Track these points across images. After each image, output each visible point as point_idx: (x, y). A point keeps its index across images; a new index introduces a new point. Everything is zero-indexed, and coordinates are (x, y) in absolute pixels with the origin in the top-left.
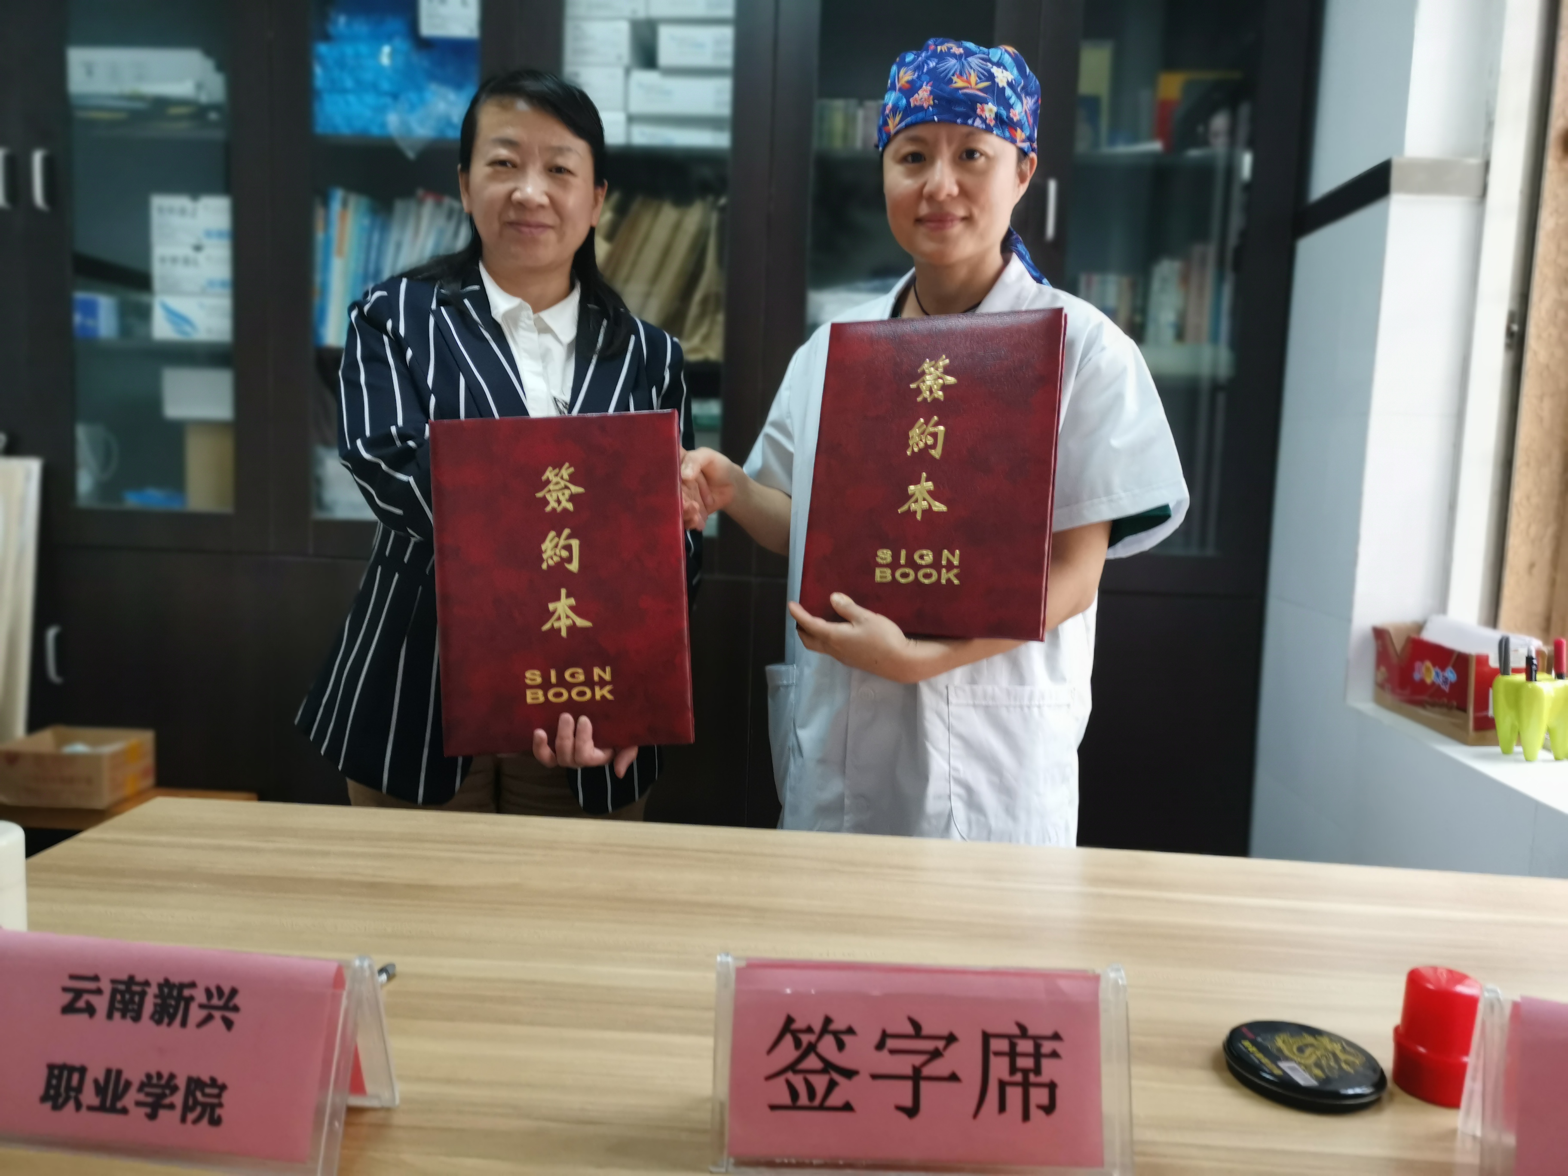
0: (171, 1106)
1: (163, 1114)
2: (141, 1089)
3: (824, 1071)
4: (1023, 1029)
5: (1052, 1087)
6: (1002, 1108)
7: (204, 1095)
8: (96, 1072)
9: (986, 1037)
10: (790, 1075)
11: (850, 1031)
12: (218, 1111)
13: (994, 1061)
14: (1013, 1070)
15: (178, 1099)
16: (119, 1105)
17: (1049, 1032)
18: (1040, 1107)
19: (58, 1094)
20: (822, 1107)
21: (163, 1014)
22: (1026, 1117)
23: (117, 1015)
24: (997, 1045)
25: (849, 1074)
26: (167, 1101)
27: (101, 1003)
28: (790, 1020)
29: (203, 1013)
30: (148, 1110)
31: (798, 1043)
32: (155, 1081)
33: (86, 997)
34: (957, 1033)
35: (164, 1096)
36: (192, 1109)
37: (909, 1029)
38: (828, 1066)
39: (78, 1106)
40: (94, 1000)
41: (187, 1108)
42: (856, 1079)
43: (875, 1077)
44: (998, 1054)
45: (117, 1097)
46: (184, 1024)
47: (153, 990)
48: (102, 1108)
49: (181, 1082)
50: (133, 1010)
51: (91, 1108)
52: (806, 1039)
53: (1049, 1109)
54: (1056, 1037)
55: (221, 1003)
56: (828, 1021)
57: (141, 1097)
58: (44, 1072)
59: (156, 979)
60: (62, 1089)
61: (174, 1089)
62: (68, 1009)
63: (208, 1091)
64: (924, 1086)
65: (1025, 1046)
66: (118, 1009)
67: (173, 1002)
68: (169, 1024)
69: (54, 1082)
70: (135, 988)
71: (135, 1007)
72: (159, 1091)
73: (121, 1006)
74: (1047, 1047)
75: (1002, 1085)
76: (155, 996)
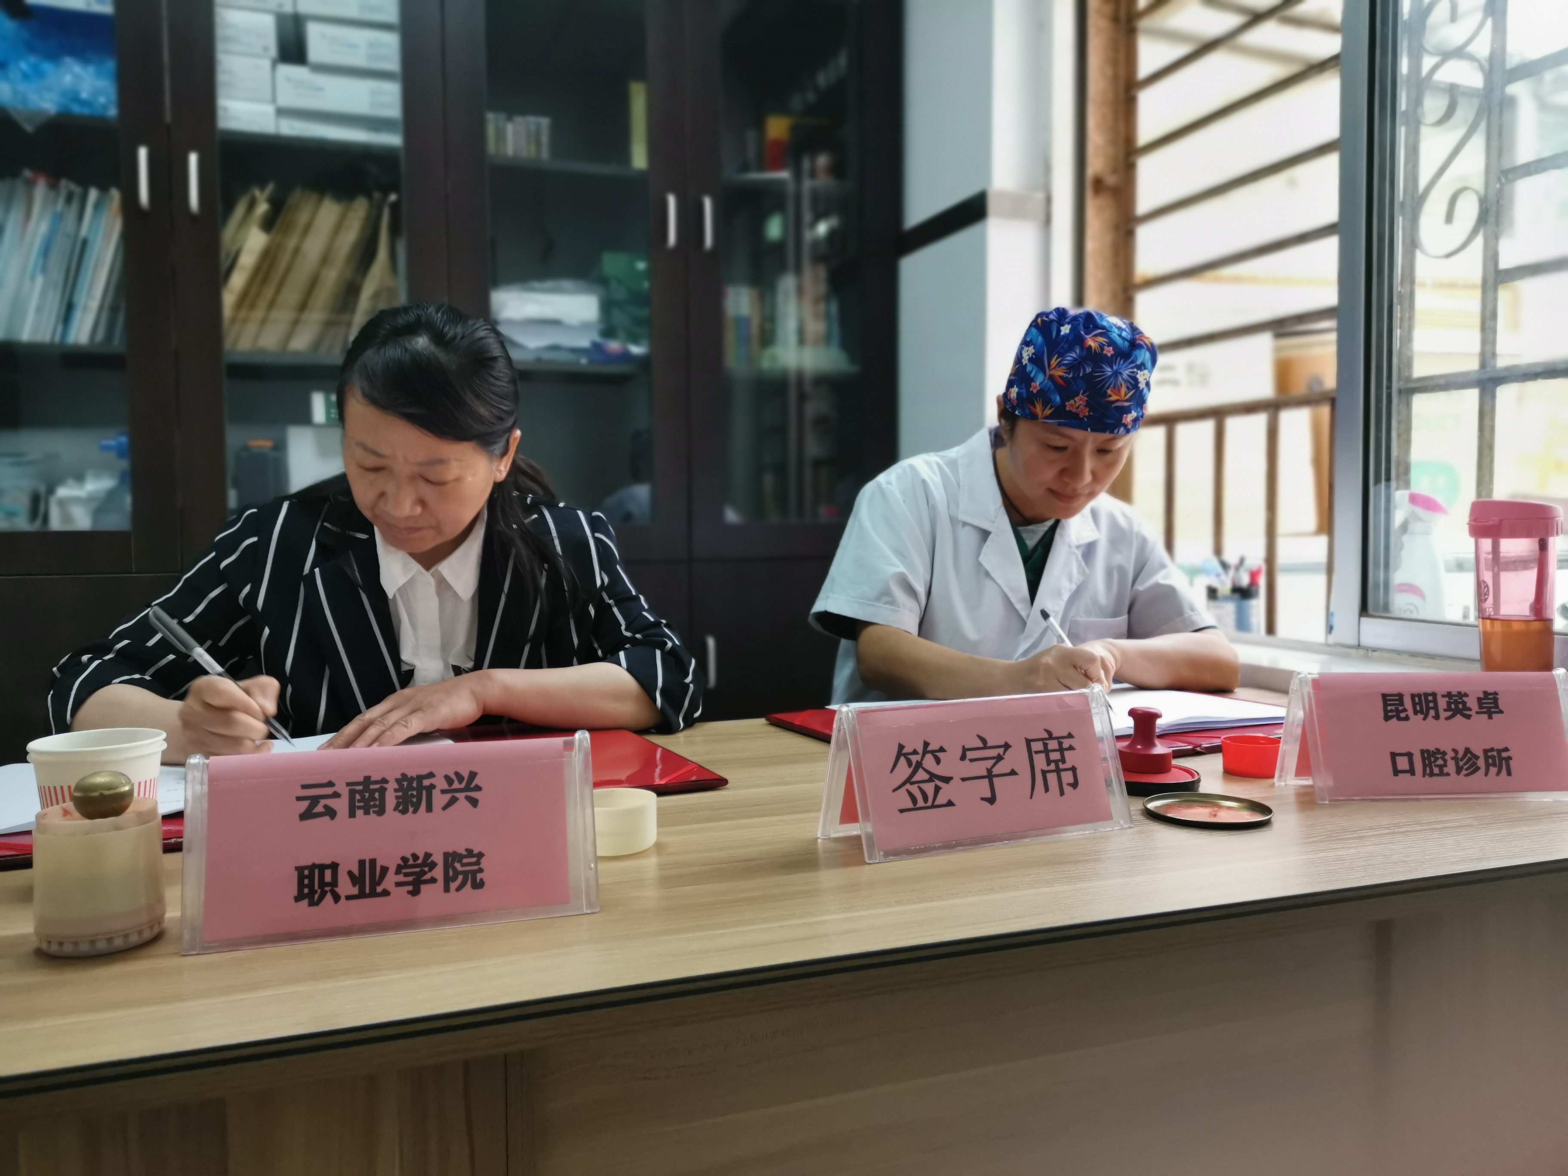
0: (433, 880)
1: (424, 888)
2: (398, 871)
3: (930, 780)
4: (1049, 733)
5: (1073, 769)
6: (1047, 789)
7: (463, 865)
8: (349, 864)
9: (1028, 742)
10: (908, 786)
11: (942, 750)
12: (479, 876)
13: (1035, 756)
14: (1049, 762)
15: (438, 873)
16: (379, 889)
17: (1065, 734)
18: (1069, 784)
19: (312, 892)
20: (933, 806)
21: (406, 804)
22: (1062, 793)
23: (360, 813)
24: (1037, 746)
25: (947, 780)
26: (427, 877)
27: (341, 805)
28: (901, 747)
29: (448, 797)
30: (410, 888)
31: (909, 763)
32: (411, 862)
33: (323, 802)
34: (1010, 743)
35: (425, 873)
36: (454, 879)
37: (980, 744)
38: (933, 777)
39: (337, 898)
40: (332, 803)
41: (447, 880)
42: (951, 782)
43: (964, 780)
44: (1036, 752)
45: (375, 883)
46: (429, 809)
47: (391, 786)
48: (362, 895)
49: (438, 858)
50: (375, 806)
51: (348, 898)
52: (914, 759)
53: (1075, 785)
54: (1070, 736)
55: (463, 786)
56: (926, 744)
57: (401, 878)
58: (295, 874)
59: (392, 776)
60: (316, 887)
61: (433, 865)
62: (306, 815)
63: (465, 861)
64: (995, 780)
65: (1053, 745)
66: (359, 808)
67: (415, 793)
68: (415, 812)
69: (306, 881)
70: (372, 787)
71: (377, 803)
72: (418, 870)
73: (361, 804)
74: (1066, 744)
75: (1044, 773)
76: (396, 790)
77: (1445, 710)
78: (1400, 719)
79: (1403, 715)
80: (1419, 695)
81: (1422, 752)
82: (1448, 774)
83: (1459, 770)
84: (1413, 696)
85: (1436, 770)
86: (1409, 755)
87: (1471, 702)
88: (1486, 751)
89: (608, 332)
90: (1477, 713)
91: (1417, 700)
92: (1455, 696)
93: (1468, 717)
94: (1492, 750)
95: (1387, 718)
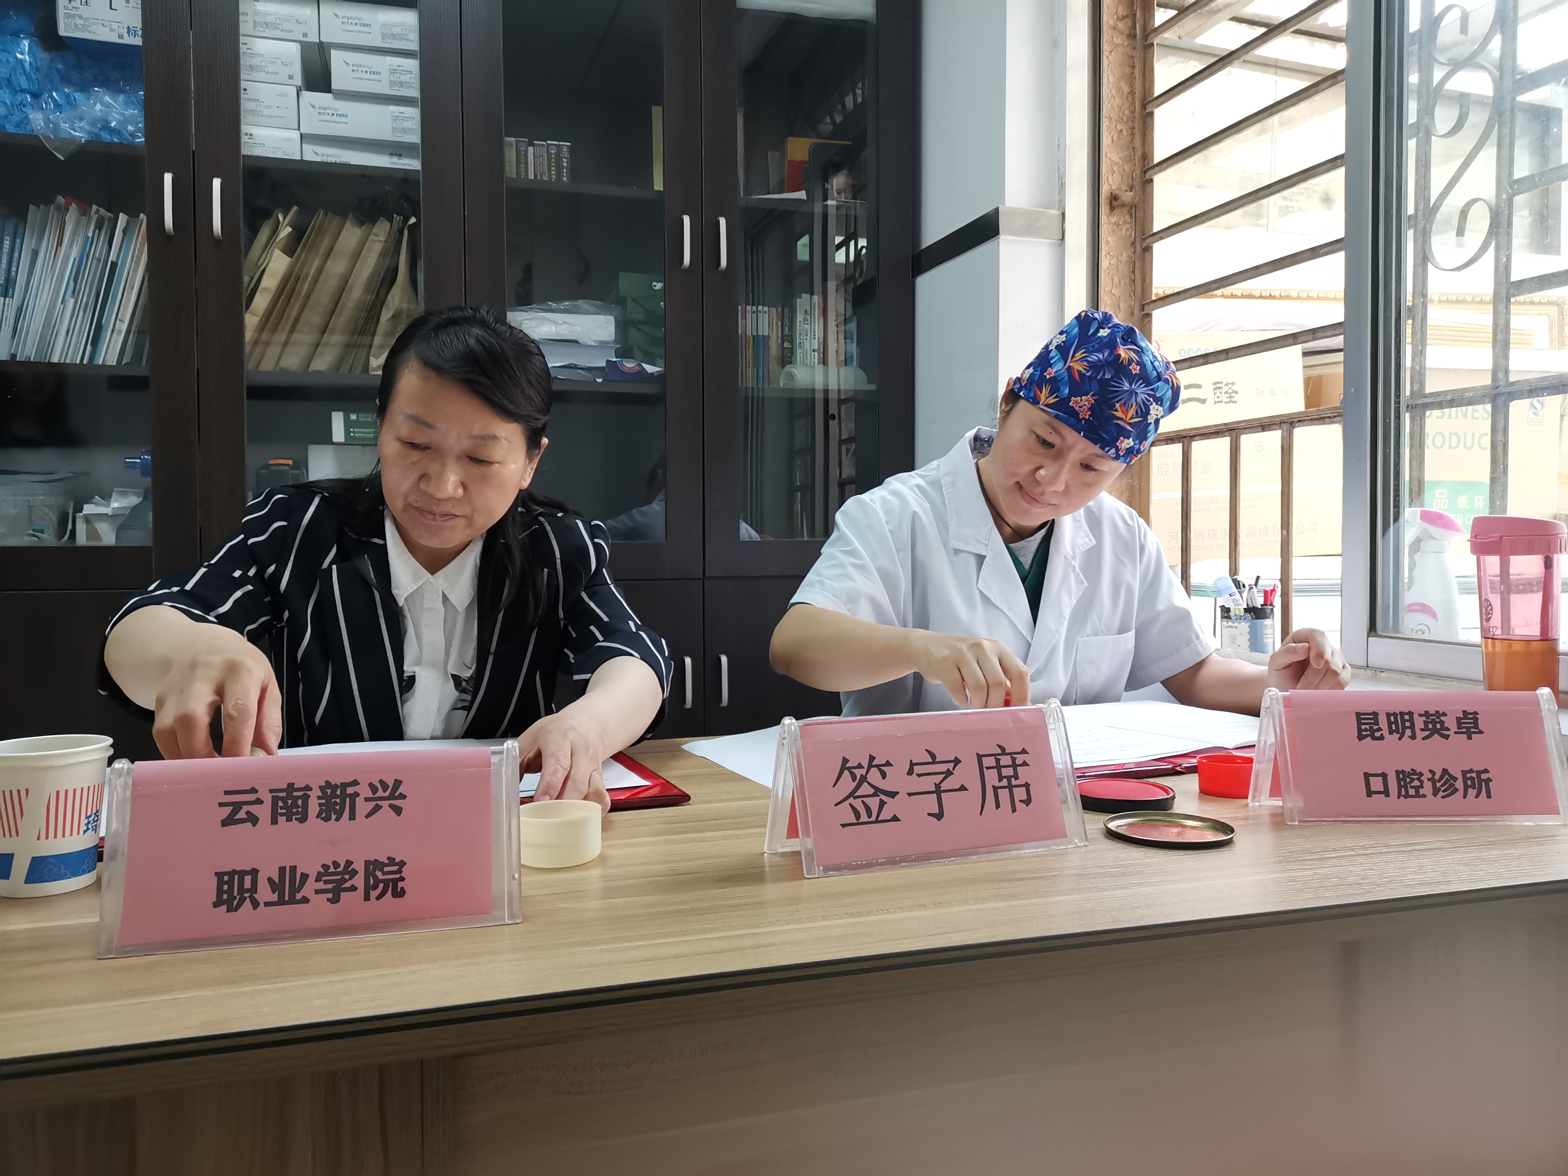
0: (353, 888)
1: (344, 896)
2: (318, 879)
3: (874, 795)
4: (1002, 749)
5: (1027, 786)
6: (998, 806)
7: (384, 873)
8: (269, 871)
9: (980, 757)
10: (851, 800)
11: (888, 764)
12: (400, 884)
13: (987, 773)
14: (1001, 778)
15: (359, 881)
16: (299, 896)
17: (1019, 749)
18: (1021, 801)
19: (232, 898)
20: (877, 821)
21: (329, 811)
22: (1014, 810)
23: (282, 820)
24: (988, 762)
25: (893, 794)
26: (348, 885)
27: (263, 812)
28: (845, 761)
29: (371, 805)
30: (330, 896)
31: (854, 777)
32: (332, 869)
33: (245, 808)
34: (960, 757)
35: (344, 881)
36: (375, 887)
37: (928, 758)
38: (877, 791)
39: (255, 904)
40: (255, 809)
41: (368, 888)
42: (897, 797)
43: (910, 795)
44: (988, 768)
45: (294, 890)
46: (352, 817)
47: (315, 793)
48: (281, 902)
49: (359, 866)
50: (297, 813)
51: (267, 904)
52: (859, 773)
53: (1027, 802)
54: (1024, 751)
55: (387, 794)
57: (321, 885)
58: (215, 879)
59: (316, 783)
60: (235, 893)
61: (354, 873)
62: (227, 822)
63: (386, 869)
64: (944, 795)
65: (1006, 760)
66: (282, 815)
67: (338, 800)
68: (337, 820)
69: (225, 887)
70: (295, 794)
71: (300, 810)
72: (339, 877)
73: (284, 811)
74: (1020, 759)
75: (995, 789)
76: (319, 798)
77: (1422, 730)
78: (1374, 738)
79: (1377, 734)
80: (1395, 714)
81: (1398, 772)
82: (1424, 796)
83: (1435, 794)
84: (1388, 715)
85: (1412, 792)
86: (1384, 776)
87: (1450, 722)
88: (1464, 773)
89: (624, 352)
90: (1456, 733)
91: (1392, 718)
92: (1432, 715)
93: (1447, 737)
94: (1471, 771)
95: (1361, 737)
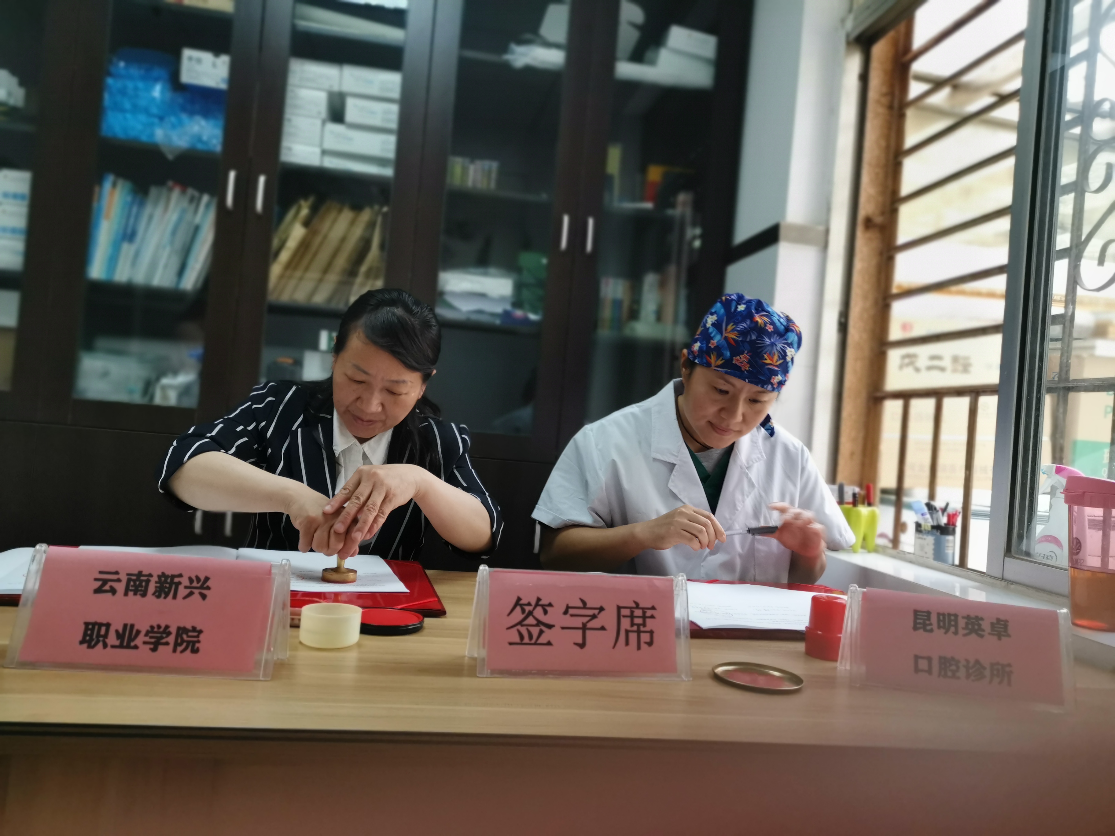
0: (167, 644)
1: (161, 648)
2: (146, 635)
3: (537, 625)
4: (637, 604)
5: (651, 632)
6: (627, 643)
7: (188, 636)
8: (117, 625)
9: (619, 608)
10: (519, 627)
11: (550, 605)
12: (197, 645)
13: (623, 620)
14: (632, 624)
15: (171, 639)
16: (132, 644)
17: (650, 606)
18: (646, 643)
19: (91, 639)
20: (535, 644)
21: (162, 592)
22: (639, 648)
23: (131, 594)
24: (625, 612)
25: (550, 627)
26: (164, 641)
27: (120, 587)
28: (519, 599)
29: (188, 591)
30: (152, 646)
31: (523, 611)
32: (156, 629)
33: (110, 584)
34: (604, 606)
35: (162, 638)
36: (180, 645)
37: (580, 605)
38: (539, 623)
39: (105, 646)
40: (115, 585)
41: (176, 645)
42: (553, 629)
43: (563, 628)
44: (624, 616)
45: (131, 639)
46: (175, 597)
47: (154, 579)
48: (121, 646)
49: (173, 630)
50: (141, 590)
51: (113, 647)
52: (528, 609)
53: (650, 644)
54: (653, 608)
55: (199, 585)
56: (539, 600)
57: (147, 639)
58: (83, 627)
59: (156, 573)
60: (94, 636)
61: (169, 634)
62: (98, 591)
63: (190, 634)
64: (588, 633)
65: (638, 612)
66: (131, 590)
67: (168, 585)
68: (165, 598)
69: (89, 632)
70: (142, 578)
71: (143, 589)
72: (159, 635)
73: (133, 588)
74: (649, 613)
75: (627, 632)
76: (156, 582)
77: (963, 629)
78: (925, 630)
79: (929, 628)
80: (944, 615)
81: (940, 658)
82: (958, 678)
83: (968, 676)
84: (939, 614)
85: (950, 674)
86: (929, 659)
87: (986, 625)
88: (992, 665)
89: (517, 303)
90: (990, 634)
91: (941, 618)
92: (973, 619)
93: (982, 636)
94: (998, 664)
95: (915, 628)
